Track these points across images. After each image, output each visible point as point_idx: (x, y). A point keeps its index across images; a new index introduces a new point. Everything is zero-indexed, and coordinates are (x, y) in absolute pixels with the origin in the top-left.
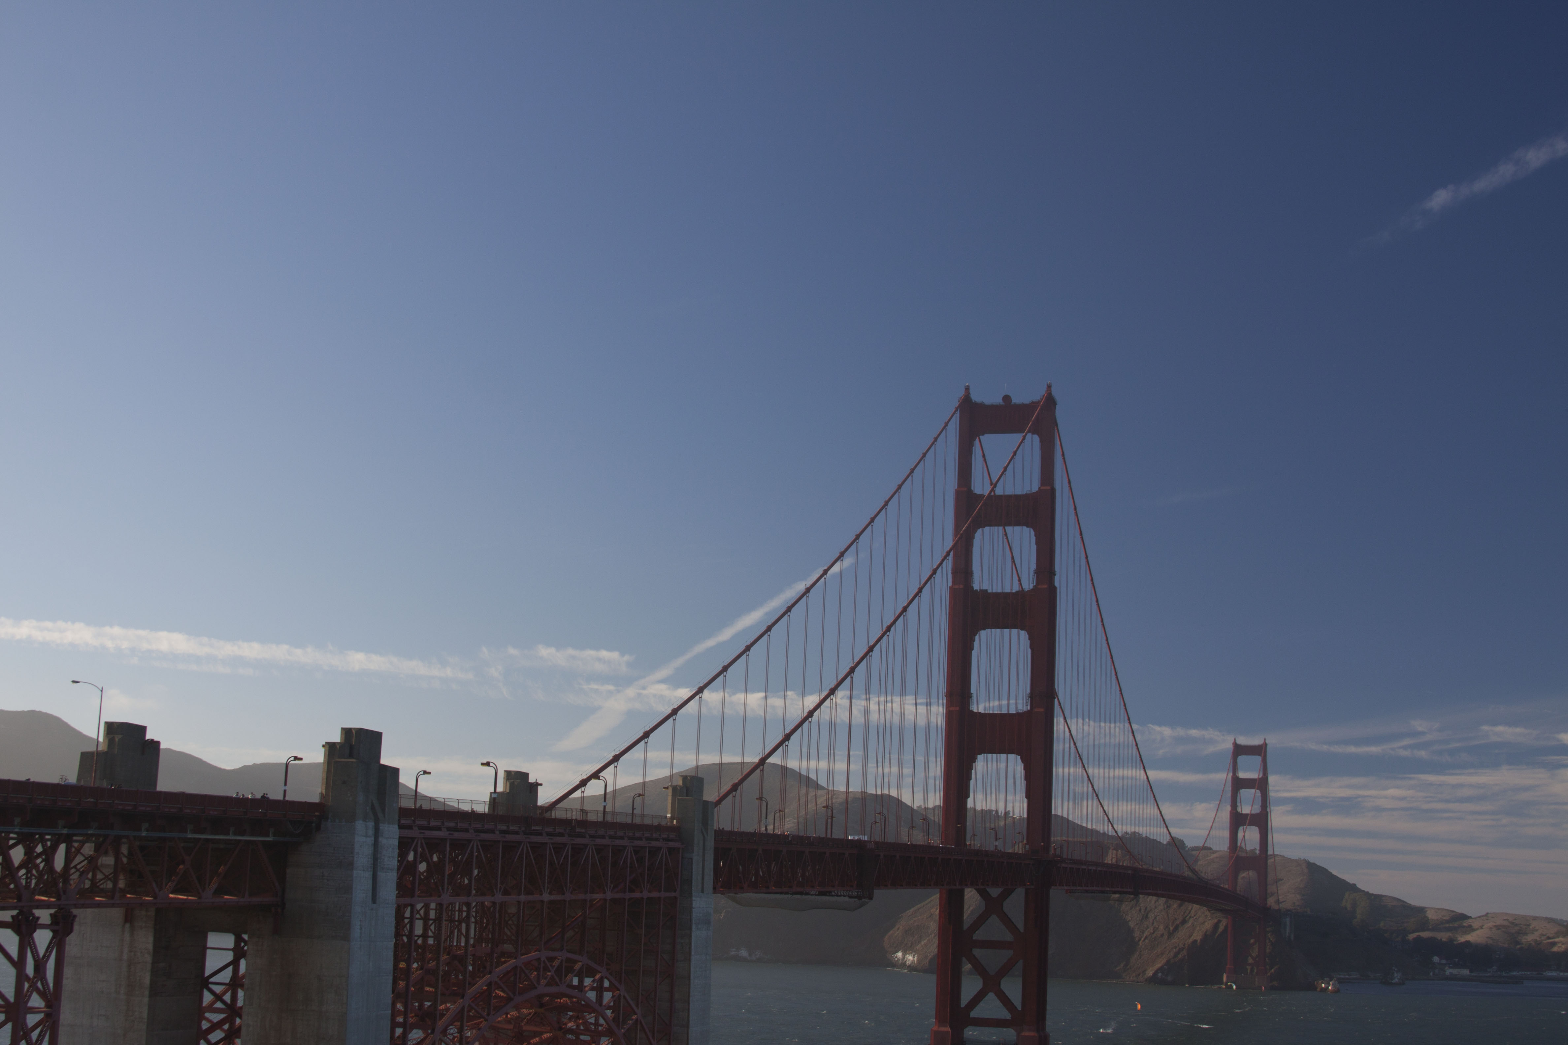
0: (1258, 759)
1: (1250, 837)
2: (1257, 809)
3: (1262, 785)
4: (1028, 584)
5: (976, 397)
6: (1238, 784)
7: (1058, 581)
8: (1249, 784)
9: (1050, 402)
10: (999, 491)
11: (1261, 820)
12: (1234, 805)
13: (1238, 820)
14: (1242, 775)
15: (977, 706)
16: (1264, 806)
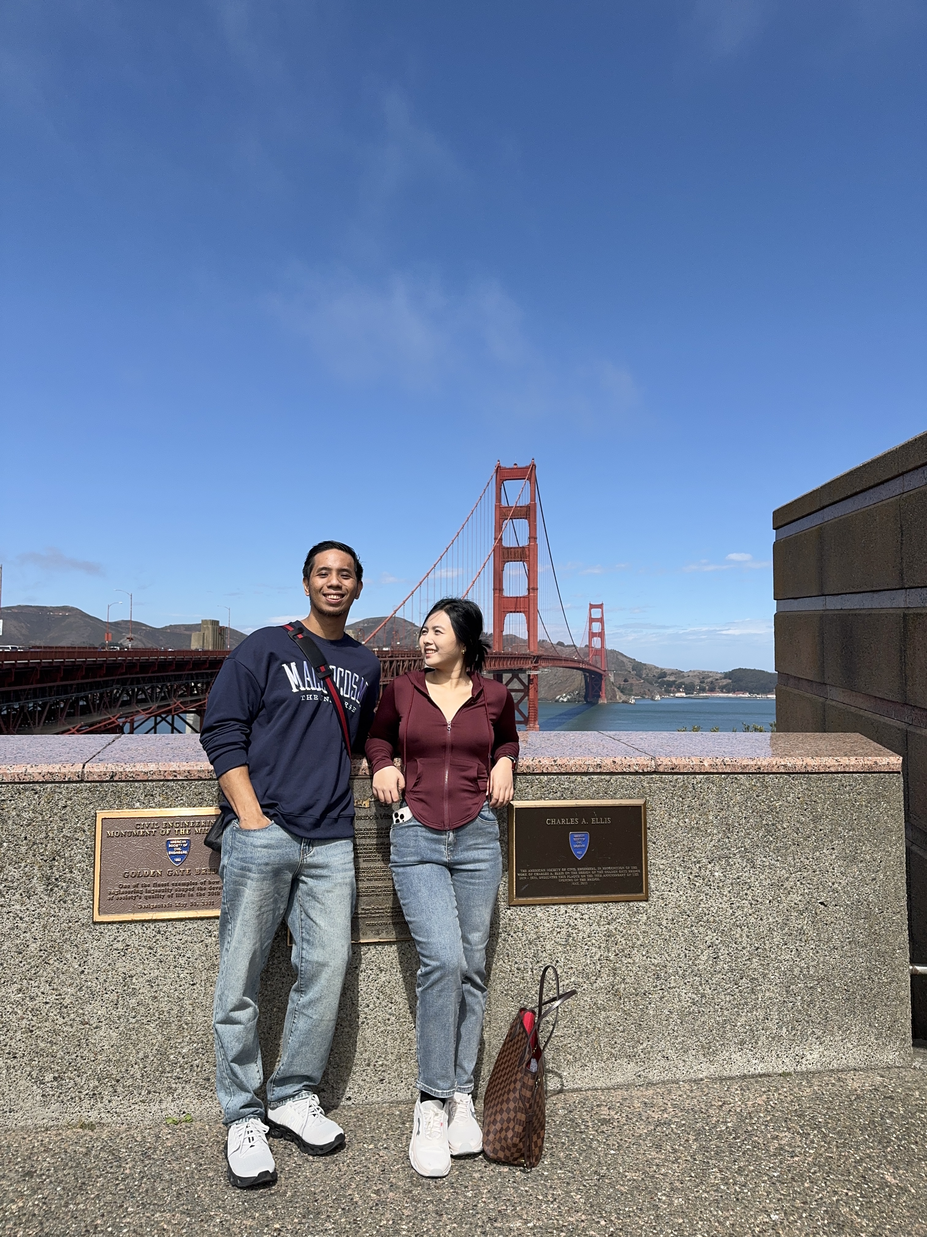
0: (600, 610)
1: (596, 643)
2: (600, 631)
3: (601, 620)
4: (526, 543)
5: (502, 465)
6: (592, 620)
7: (538, 542)
8: (596, 620)
9: (534, 465)
11: (601, 635)
12: (590, 629)
13: (592, 635)
14: (593, 617)
15: (506, 594)
16: (603, 629)
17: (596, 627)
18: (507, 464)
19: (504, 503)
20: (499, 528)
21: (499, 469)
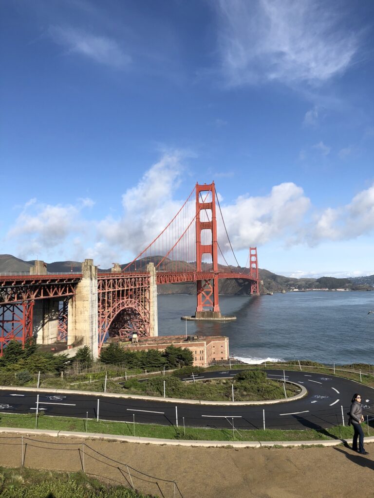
0: (255, 250)
1: (254, 266)
3: (256, 255)
4: (211, 220)
5: (199, 184)
6: (251, 255)
7: (217, 219)
8: (253, 255)
9: (214, 184)
10: (205, 202)
11: (256, 262)
12: (250, 259)
13: (251, 262)
15: (202, 244)
16: (256, 259)
17: (253, 259)
18: (201, 183)
19: (200, 201)
20: (198, 214)
21: (197, 185)
